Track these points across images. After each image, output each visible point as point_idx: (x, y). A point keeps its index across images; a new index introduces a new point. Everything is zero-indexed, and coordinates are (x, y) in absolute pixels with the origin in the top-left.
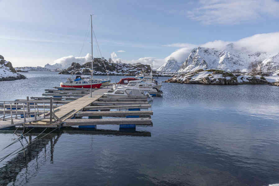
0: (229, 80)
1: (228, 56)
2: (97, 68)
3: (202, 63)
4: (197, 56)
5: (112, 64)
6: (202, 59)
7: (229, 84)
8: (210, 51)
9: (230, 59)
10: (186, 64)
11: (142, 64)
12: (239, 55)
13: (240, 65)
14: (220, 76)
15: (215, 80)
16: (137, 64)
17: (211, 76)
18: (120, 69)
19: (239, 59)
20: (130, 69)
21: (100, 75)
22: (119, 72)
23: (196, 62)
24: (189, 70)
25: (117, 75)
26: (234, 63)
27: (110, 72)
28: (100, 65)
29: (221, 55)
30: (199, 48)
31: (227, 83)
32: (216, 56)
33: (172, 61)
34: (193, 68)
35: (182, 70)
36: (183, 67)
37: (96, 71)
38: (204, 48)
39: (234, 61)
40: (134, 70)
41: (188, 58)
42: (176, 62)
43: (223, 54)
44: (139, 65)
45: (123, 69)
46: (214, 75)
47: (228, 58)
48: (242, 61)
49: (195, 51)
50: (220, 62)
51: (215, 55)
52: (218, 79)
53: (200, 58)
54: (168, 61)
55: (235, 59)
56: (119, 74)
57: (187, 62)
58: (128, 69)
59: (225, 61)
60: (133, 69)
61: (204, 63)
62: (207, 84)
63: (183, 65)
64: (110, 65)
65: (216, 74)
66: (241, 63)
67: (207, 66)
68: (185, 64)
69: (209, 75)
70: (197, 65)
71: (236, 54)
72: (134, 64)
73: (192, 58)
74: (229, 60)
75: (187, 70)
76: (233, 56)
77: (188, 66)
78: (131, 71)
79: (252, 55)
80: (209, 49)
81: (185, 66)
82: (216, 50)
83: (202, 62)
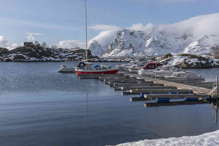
0: (205, 64)
1: (155, 39)
2: (31, 54)
3: (128, 47)
4: (122, 39)
5: (47, 49)
6: (128, 42)
7: (205, 68)
8: (136, 34)
9: (157, 42)
10: (111, 48)
11: (81, 48)
12: (166, 38)
13: (167, 48)
14: (196, 60)
15: (192, 64)
16: (76, 48)
17: (188, 60)
18: (57, 55)
19: (166, 42)
20: (69, 55)
21: (35, 61)
22: (56, 58)
23: (122, 46)
24: (114, 55)
25: (55, 61)
26: (162, 47)
27: (46, 58)
28: (34, 51)
29: (148, 38)
30: (125, 31)
31: (204, 66)
32: (143, 39)
33: (95, 45)
34: (119, 52)
35: (107, 54)
36: (108, 52)
37: (29, 58)
38: (130, 31)
39: (161, 44)
40: (74, 56)
41: (113, 41)
42: (100, 46)
43: (150, 37)
44: (78, 50)
45: (60, 55)
46: (191, 59)
47: (155, 42)
48: (169, 44)
49: (120, 34)
50: (147, 46)
51: (141, 38)
52: (195, 63)
53: (125, 41)
54: (91, 45)
55: (162, 42)
56: (57, 60)
57: (112, 46)
58: (66, 54)
59: (152, 44)
60: (73, 54)
61: (130, 47)
62: (186, 68)
63: (108, 49)
64: (45, 50)
65: (192, 58)
66: (168, 46)
67: (133, 50)
68: (109, 47)
69: (185, 60)
70: (123, 49)
71: (163, 37)
72: (72, 49)
73: (117, 41)
74: (155, 44)
75: (112, 55)
76: (160, 40)
77: (113, 50)
78: (70, 56)
79: (179, 38)
80: (135, 31)
81: (110, 50)
82: (143, 33)
83: (128, 45)
